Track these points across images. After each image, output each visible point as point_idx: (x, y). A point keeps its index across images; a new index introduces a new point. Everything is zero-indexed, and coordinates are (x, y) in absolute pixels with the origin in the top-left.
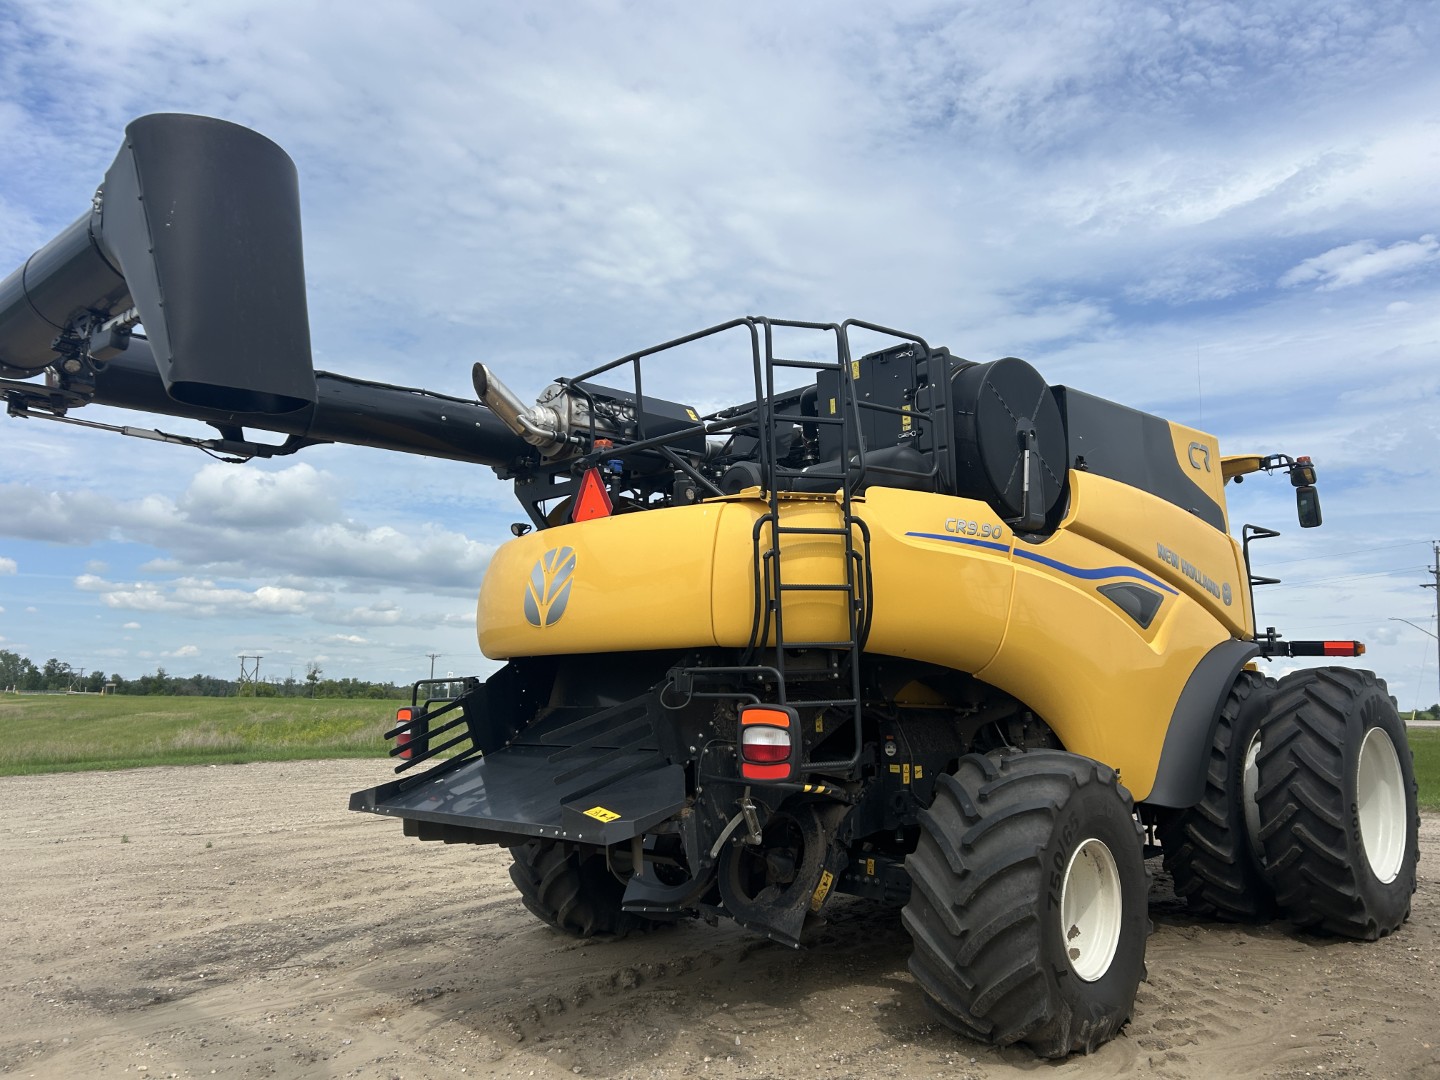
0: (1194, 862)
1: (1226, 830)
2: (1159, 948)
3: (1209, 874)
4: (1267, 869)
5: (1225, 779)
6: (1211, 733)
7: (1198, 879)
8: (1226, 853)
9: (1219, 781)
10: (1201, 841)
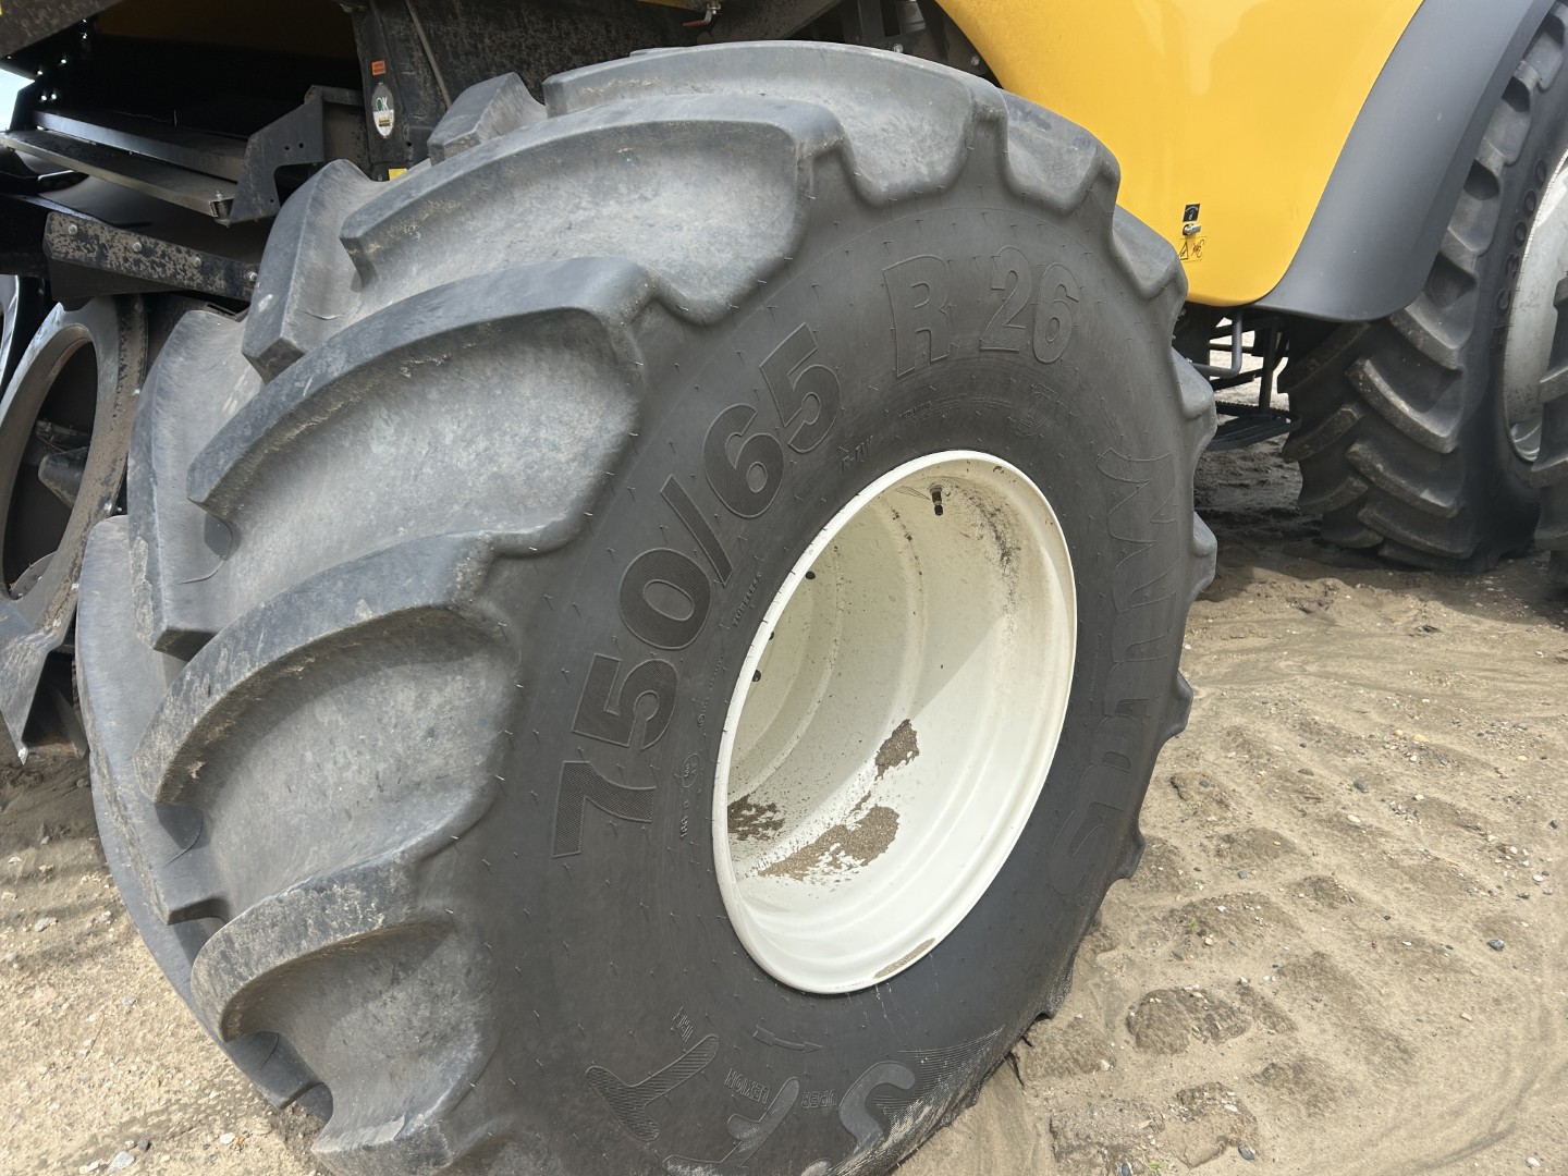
0: (1356, 448)
1: (1456, 374)
2: (1233, 645)
3: (1388, 474)
4: (1534, 469)
5: (1484, 246)
6: (1476, 126)
7: (1357, 483)
8: (1440, 429)
9: (1467, 251)
10: (1387, 401)
